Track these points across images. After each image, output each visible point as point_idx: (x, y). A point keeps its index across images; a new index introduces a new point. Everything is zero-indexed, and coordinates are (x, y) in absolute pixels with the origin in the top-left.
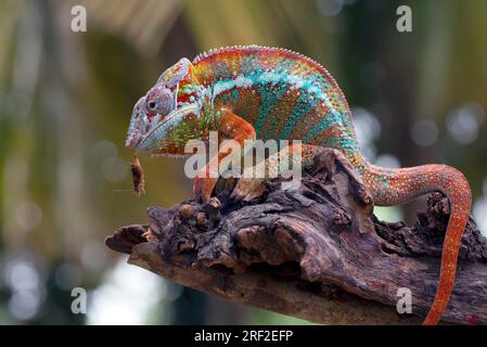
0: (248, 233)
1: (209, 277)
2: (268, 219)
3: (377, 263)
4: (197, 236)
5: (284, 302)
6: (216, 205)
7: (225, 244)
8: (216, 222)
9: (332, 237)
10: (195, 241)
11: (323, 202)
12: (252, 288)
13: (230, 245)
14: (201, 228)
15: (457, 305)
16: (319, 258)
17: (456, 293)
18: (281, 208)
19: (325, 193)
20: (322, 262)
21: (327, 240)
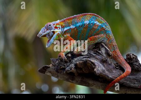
0: (79, 63)
1: (68, 77)
2: (85, 59)
3: (114, 71)
4: (65, 64)
5: (89, 83)
6: (70, 56)
7: (73, 66)
8: (70, 61)
9: (102, 64)
10: (65, 66)
11: (99, 55)
12: (80, 80)
13: (74, 67)
14: (66, 62)
15: (136, 83)
16: (99, 69)
17: (136, 80)
18: (88, 57)
19: (99, 53)
20: (100, 70)
21: (101, 65)
